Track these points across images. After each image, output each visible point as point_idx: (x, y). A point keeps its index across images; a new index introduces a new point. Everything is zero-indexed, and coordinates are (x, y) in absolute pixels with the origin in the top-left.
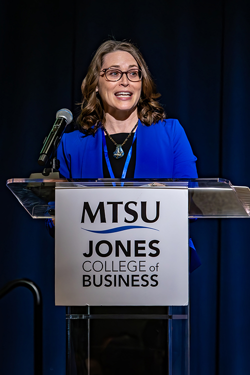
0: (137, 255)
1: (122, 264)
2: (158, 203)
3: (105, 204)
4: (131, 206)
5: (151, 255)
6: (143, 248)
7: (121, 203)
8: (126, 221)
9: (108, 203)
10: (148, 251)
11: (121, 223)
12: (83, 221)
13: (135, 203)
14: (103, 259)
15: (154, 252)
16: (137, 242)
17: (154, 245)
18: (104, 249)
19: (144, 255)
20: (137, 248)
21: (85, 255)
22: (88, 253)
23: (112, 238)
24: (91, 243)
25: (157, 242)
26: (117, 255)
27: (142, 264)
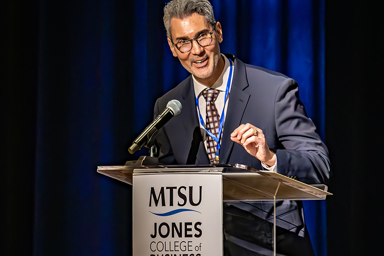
0: (187, 236)
1: (177, 244)
2: (201, 187)
3: (165, 188)
4: (182, 191)
5: (196, 236)
6: (190, 230)
7: (176, 188)
8: (179, 205)
9: (167, 188)
10: (194, 232)
11: (176, 207)
12: (150, 205)
13: (185, 188)
14: (163, 240)
15: (198, 233)
16: (186, 224)
17: (198, 226)
18: (164, 230)
19: (191, 236)
20: (187, 230)
21: (152, 236)
22: (153, 235)
23: (169, 220)
24: (156, 224)
25: (200, 223)
26: (173, 236)
27: (190, 244)
